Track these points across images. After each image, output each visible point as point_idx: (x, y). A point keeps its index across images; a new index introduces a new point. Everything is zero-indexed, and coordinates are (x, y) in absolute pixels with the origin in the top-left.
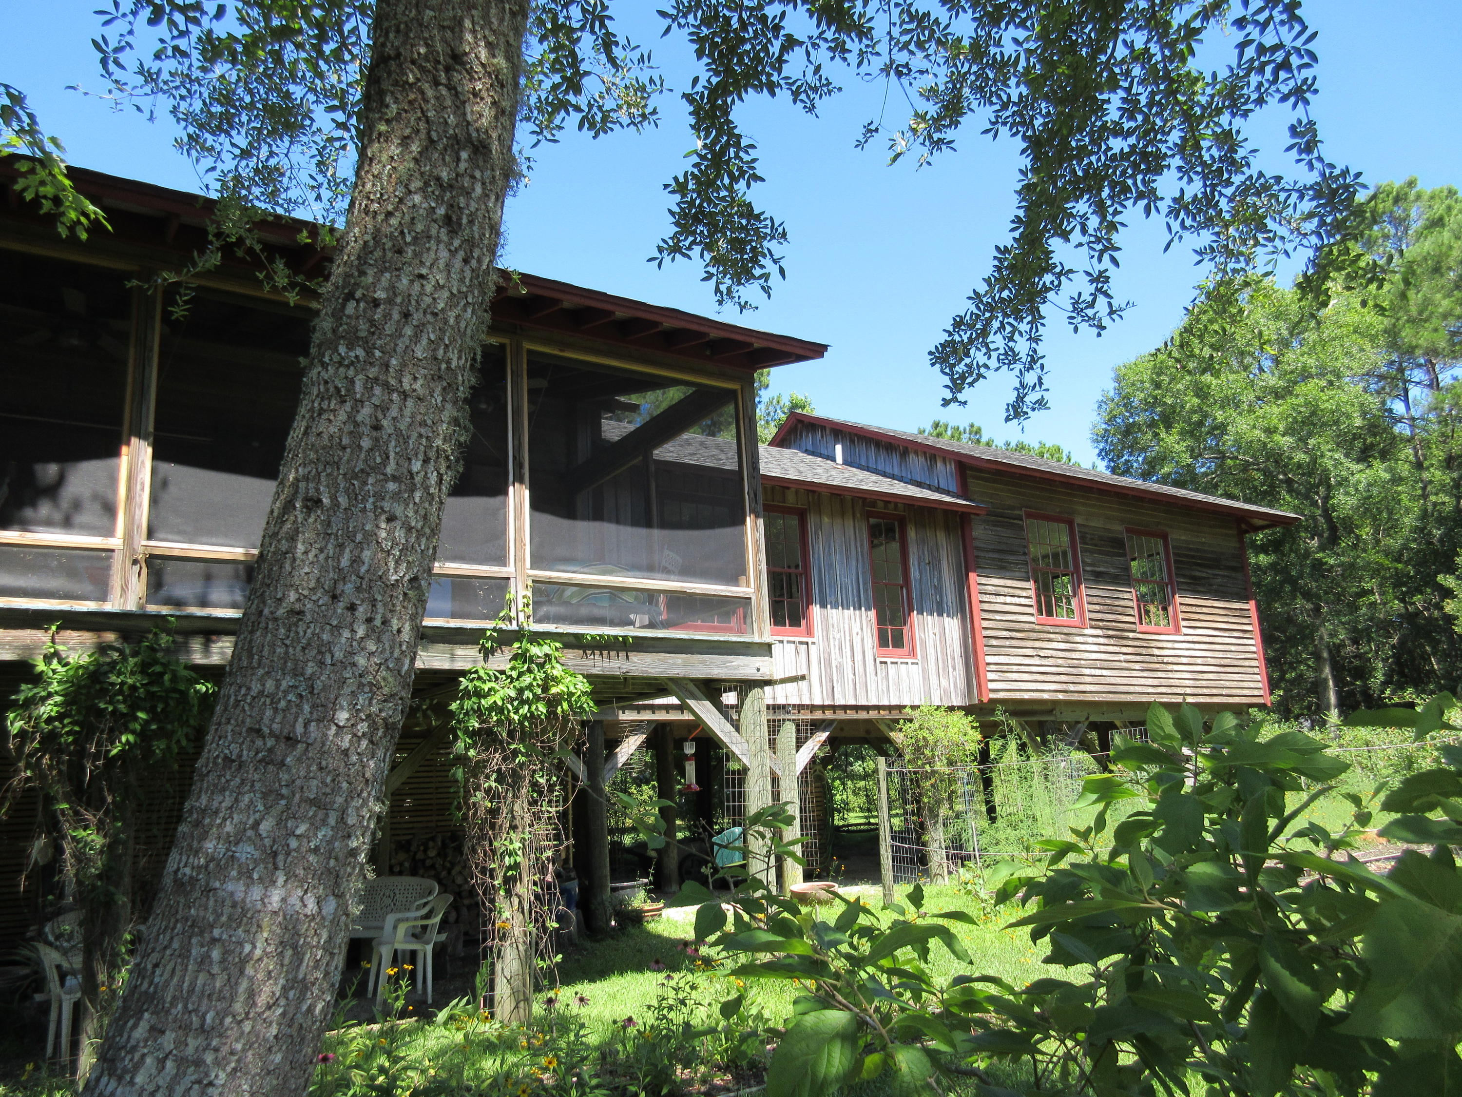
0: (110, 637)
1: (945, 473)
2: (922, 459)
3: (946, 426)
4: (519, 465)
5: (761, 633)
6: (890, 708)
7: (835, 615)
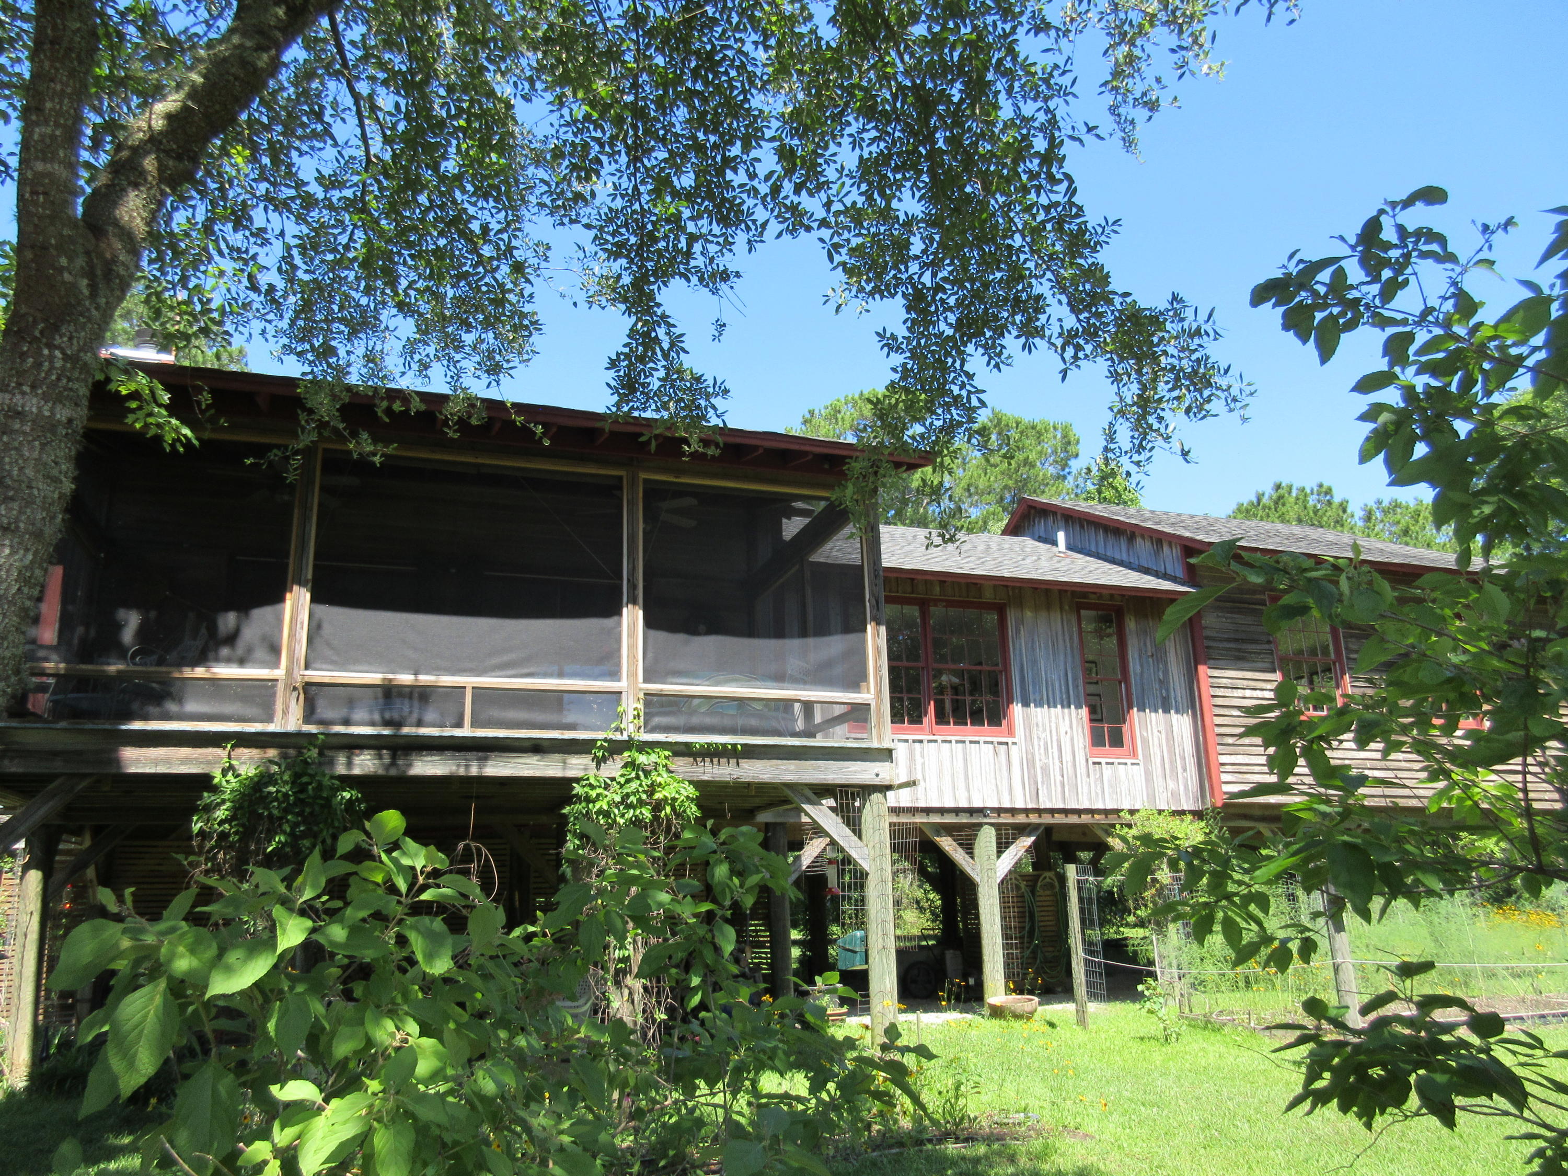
0: (272, 753)
1: (1171, 558)
2: (1148, 544)
3: (1290, 488)
4: (633, 586)
5: (880, 738)
6: (1106, 812)
7: (1039, 714)
